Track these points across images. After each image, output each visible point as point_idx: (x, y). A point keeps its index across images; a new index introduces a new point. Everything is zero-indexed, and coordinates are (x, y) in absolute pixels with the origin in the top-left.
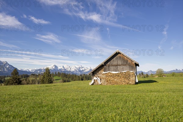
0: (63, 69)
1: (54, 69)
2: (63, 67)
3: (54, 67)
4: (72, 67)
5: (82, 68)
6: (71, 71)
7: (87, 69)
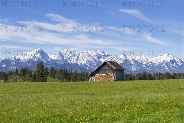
0: (60, 59)
1: (39, 58)
2: (60, 54)
3: (38, 55)
4: (81, 54)
5: (105, 57)
6: (79, 64)
7: (117, 58)
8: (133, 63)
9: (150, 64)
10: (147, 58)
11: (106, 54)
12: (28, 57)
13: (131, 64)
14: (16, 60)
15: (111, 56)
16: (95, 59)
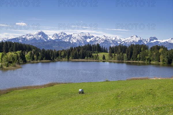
0: (57, 38)
2: (57, 35)
7: (100, 39)
8: (111, 42)
9: (123, 43)
10: (121, 38)
11: (91, 36)
12: (32, 37)
13: (110, 43)
14: (23, 38)
15: (94, 37)
16: (83, 39)
